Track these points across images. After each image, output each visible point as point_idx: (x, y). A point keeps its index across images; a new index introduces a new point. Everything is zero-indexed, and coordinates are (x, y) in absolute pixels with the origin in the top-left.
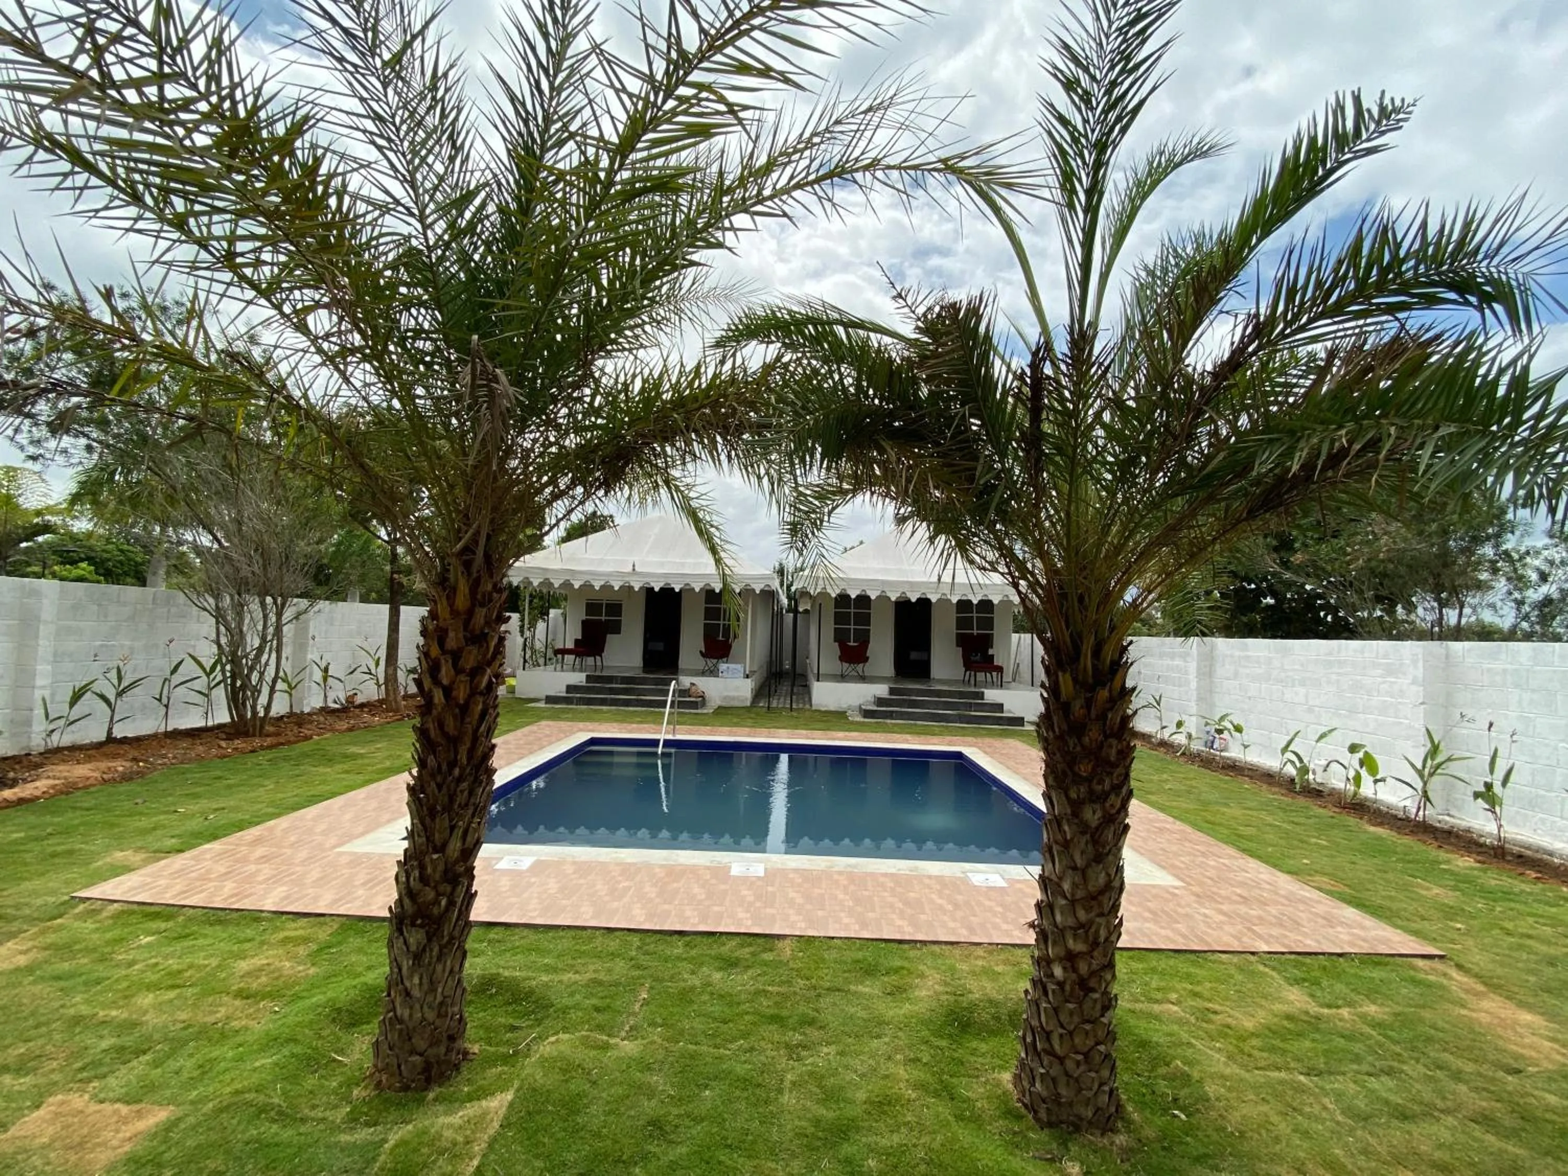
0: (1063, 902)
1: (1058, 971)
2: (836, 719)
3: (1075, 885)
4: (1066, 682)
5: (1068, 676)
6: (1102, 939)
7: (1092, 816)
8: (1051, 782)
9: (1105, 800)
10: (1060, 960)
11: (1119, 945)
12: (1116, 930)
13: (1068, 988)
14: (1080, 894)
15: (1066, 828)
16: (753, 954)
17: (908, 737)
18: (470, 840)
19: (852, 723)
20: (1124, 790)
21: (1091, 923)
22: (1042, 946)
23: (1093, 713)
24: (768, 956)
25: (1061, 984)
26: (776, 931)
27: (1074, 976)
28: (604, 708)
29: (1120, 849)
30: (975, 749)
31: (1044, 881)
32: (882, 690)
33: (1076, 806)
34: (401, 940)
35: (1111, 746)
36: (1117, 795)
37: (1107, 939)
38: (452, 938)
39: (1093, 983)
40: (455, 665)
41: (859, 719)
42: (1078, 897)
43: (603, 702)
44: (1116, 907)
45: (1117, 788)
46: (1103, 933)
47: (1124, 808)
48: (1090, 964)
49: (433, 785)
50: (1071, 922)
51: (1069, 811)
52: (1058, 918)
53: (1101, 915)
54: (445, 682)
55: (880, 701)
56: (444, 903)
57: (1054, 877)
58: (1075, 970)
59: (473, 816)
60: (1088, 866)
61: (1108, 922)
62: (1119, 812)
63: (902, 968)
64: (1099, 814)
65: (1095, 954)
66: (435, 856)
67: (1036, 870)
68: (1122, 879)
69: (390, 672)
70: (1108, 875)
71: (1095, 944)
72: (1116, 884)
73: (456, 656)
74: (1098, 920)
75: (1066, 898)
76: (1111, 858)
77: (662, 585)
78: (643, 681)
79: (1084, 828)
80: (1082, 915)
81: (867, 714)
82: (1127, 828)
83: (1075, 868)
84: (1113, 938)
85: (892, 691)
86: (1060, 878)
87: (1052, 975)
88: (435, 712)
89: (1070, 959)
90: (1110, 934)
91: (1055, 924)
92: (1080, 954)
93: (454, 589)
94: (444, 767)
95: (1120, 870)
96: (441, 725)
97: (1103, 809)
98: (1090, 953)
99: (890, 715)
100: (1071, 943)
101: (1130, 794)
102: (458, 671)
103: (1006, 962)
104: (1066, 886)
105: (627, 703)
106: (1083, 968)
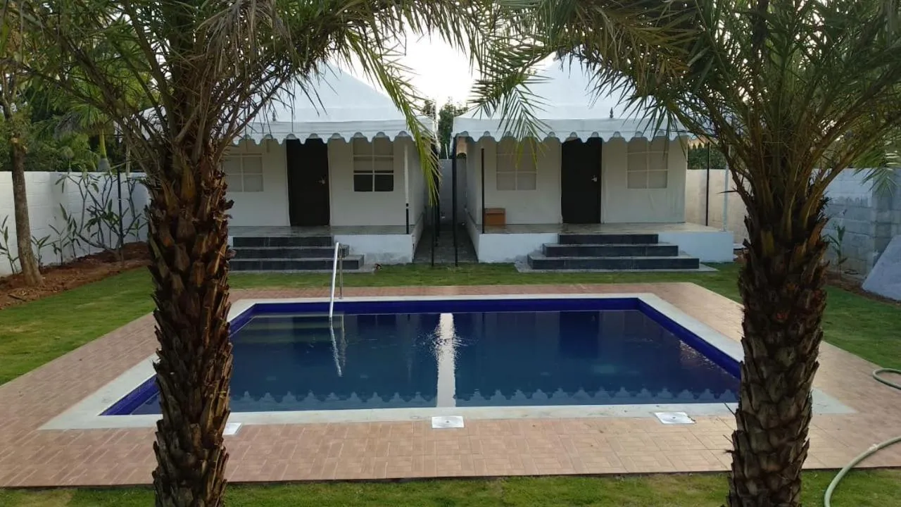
0: (759, 431)
1: (753, 488)
2: (503, 271)
3: (769, 417)
4: (768, 241)
5: (770, 234)
6: (791, 460)
7: (787, 358)
8: (749, 329)
9: (799, 343)
10: (754, 479)
11: (805, 466)
12: (803, 452)
13: (761, 500)
14: (773, 424)
15: (763, 368)
16: (468, 494)
17: (582, 286)
18: (219, 411)
19: (522, 274)
20: (816, 332)
21: (782, 446)
22: (738, 468)
23: (791, 267)
24: (483, 495)
25: (755, 499)
26: (486, 473)
27: (767, 490)
28: (258, 272)
29: (809, 385)
30: (652, 295)
31: (740, 415)
32: (550, 239)
33: (773, 350)
34: (170, 500)
35: (806, 296)
36: (809, 339)
37: (795, 460)
38: (213, 495)
39: (782, 496)
40: (189, 251)
41: (527, 270)
42: (772, 426)
43: (255, 266)
44: (804, 434)
45: (809, 332)
46: (792, 455)
47: (814, 350)
48: (780, 481)
49: (181, 362)
50: (764, 447)
51: (766, 354)
52: (754, 445)
53: (792, 440)
54: (182, 267)
55: (549, 251)
56: (204, 465)
57: (750, 411)
58: (767, 486)
59: (220, 389)
60: (782, 399)
61: (797, 447)
62: (810, 352)
63: (606, 497)
64: (793, 355)
65: (786, 471)
66: (193, 426)
67: (734, 406)
68: (810, 408)
69: (24, 244)
70: (799, 406)
71: (785, 464)
72: (805, 413)
73: (189, 243)
74: (790, 444)
75: (762, 428)
76: (802, 391)
77: (307, 136)
78: (296, 241)
79: (780, 368)
80: (775, 441)
81: (537, 264)
82: (816, 365)
83: (770, 402)
84: (801, 458)
85: (562, 239)
86: (757, 412)
87: (746, 492)
88: (174, 297)
89: (763, 478)
90: (798, 455)
91: (751, 450)
92: (773, 473)
93: (180, 179)
94: (190, 346)
95: (808, 401)
96: (183, 309)
97: (797, 350)
98: (781, 472)
99: (560, 264)
100: (764, 465)
101: (820, 337)
102: (193, 257)
103: (698, 487)
104: (762, 418)
105: (283, 266)
106: (774, 484)
